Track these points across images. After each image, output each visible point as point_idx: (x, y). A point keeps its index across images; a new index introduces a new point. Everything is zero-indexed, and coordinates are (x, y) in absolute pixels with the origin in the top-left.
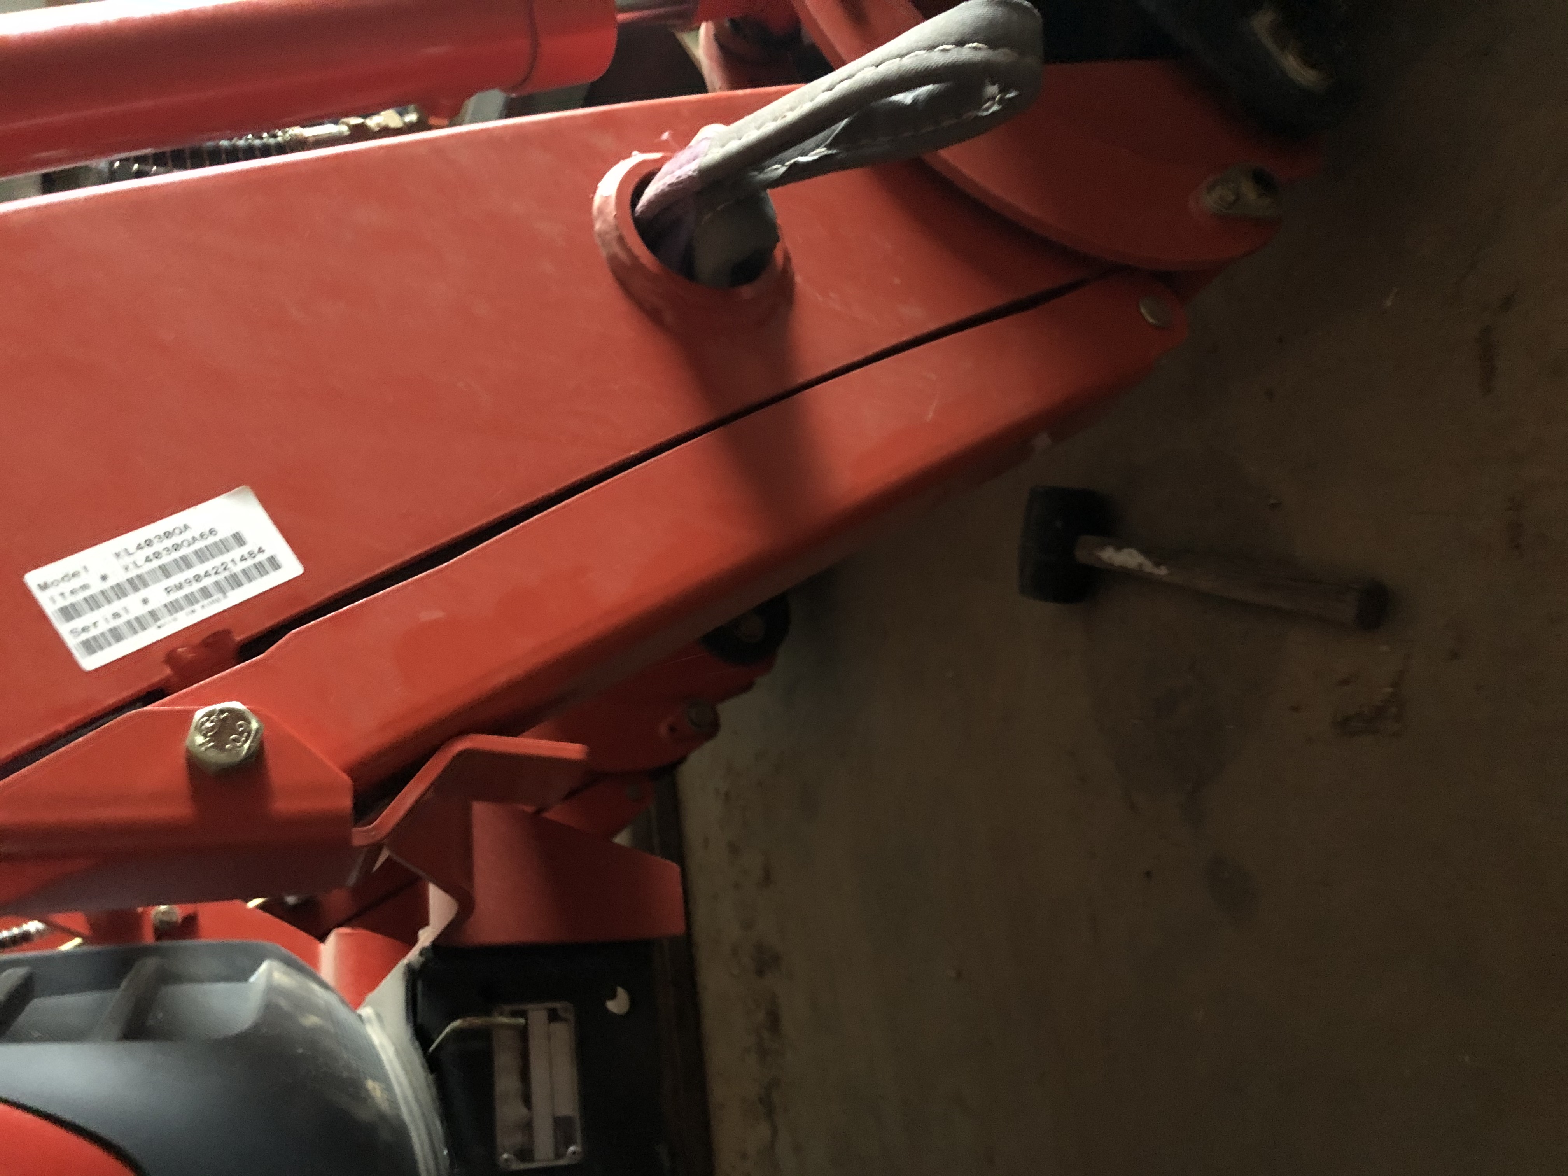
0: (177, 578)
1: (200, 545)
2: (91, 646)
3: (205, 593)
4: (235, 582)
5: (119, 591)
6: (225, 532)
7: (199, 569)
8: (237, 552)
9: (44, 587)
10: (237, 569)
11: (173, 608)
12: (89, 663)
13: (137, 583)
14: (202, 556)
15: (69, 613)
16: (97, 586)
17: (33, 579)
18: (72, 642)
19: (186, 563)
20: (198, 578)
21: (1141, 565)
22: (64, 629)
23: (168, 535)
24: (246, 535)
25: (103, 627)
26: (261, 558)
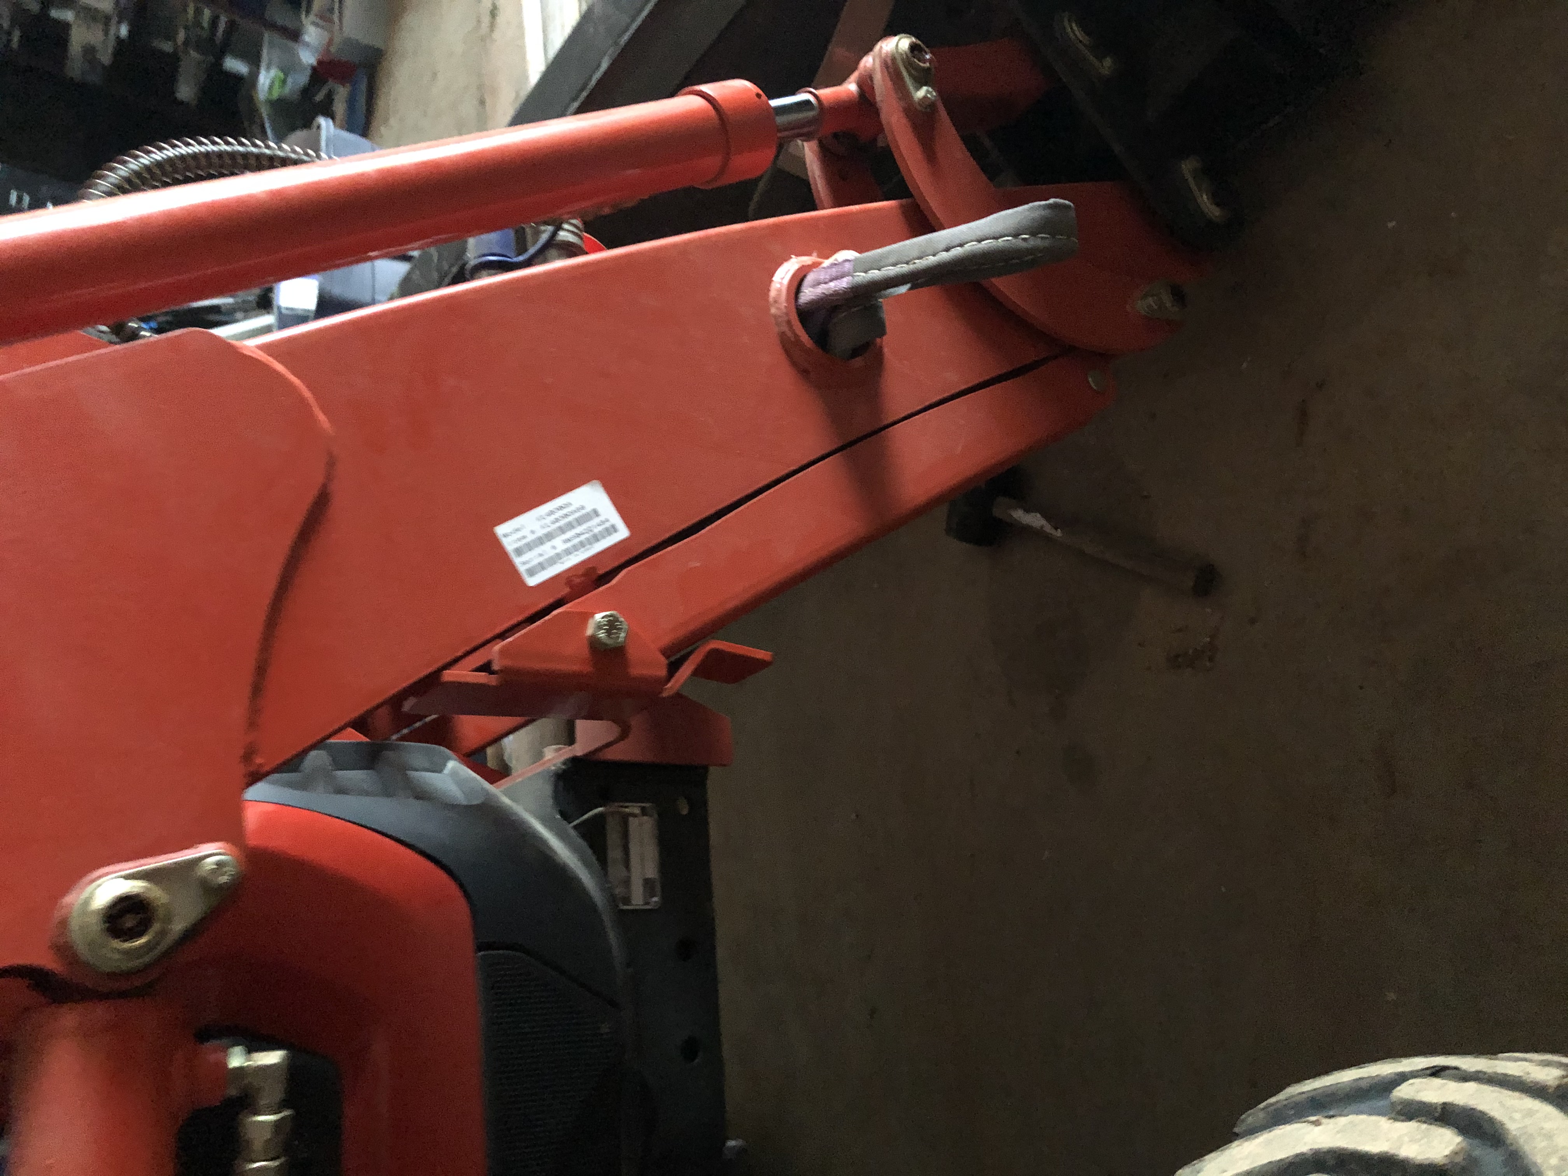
0: (569, 534)
1: (577, 515)
2: (532, 572)
3: (582, 544)
4: (596, 538)
5: (540, 541)
6: (588, 509)
7: (579, 530)
8: (596, 520)
9: (505, 536)
10: (597, 530)
11: (568, 552)
12: (532, 582)
13: (549, 537)
14: (580, 521)
15: (519, 552)
16: (531, 538)
17: (501, 530)
18: (522, 569)
19: (570, 526)
20: (578, 535)
21: (1042, 527)
22: (518, 561)
23: (561, 508)
24: (600, 511)
25: (535, 562)
26: (607, 525)
